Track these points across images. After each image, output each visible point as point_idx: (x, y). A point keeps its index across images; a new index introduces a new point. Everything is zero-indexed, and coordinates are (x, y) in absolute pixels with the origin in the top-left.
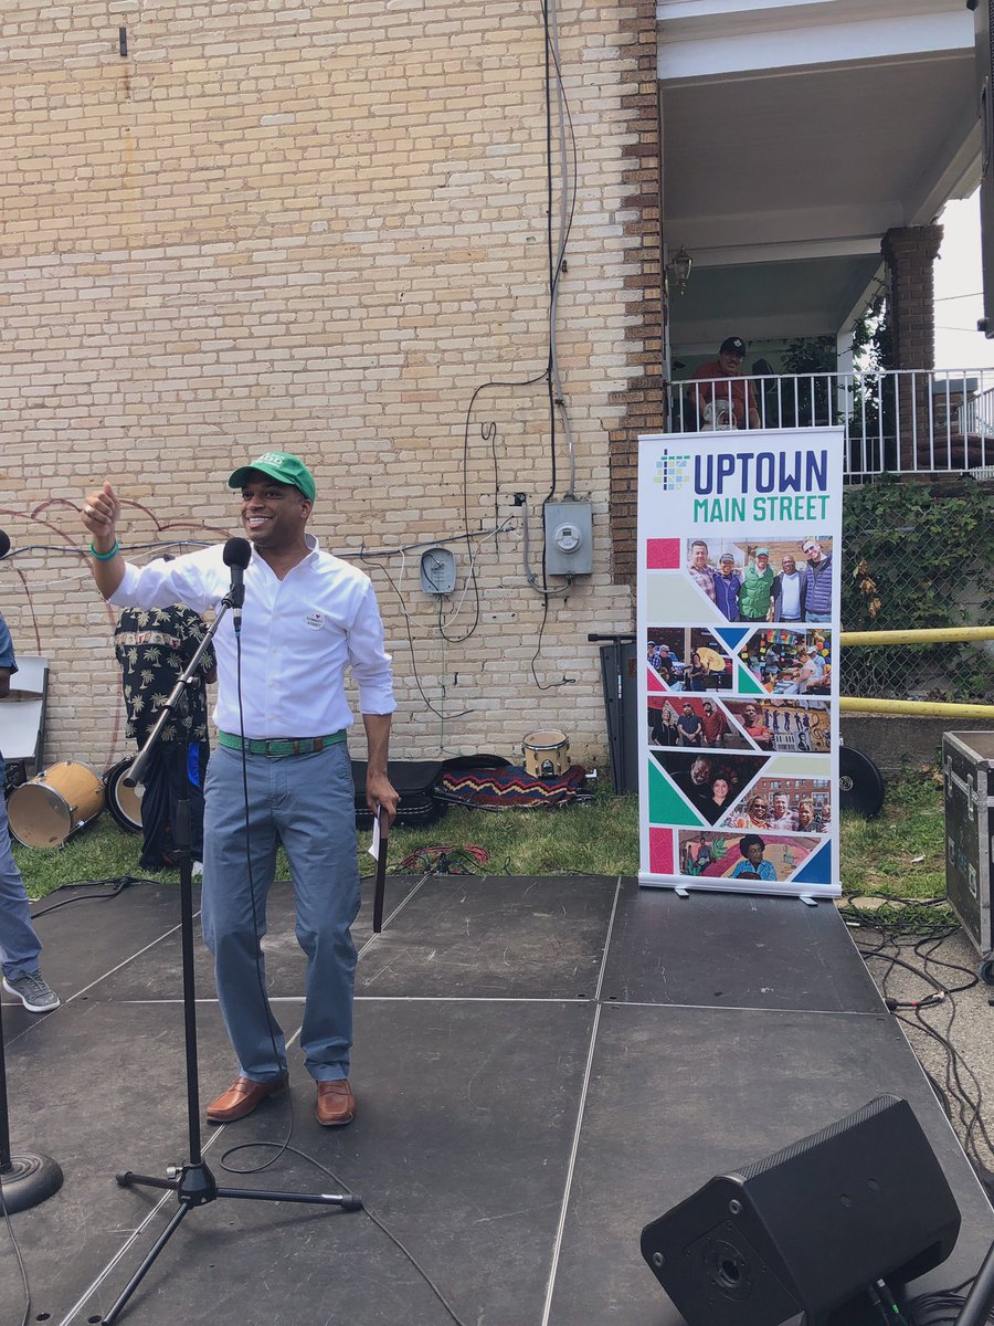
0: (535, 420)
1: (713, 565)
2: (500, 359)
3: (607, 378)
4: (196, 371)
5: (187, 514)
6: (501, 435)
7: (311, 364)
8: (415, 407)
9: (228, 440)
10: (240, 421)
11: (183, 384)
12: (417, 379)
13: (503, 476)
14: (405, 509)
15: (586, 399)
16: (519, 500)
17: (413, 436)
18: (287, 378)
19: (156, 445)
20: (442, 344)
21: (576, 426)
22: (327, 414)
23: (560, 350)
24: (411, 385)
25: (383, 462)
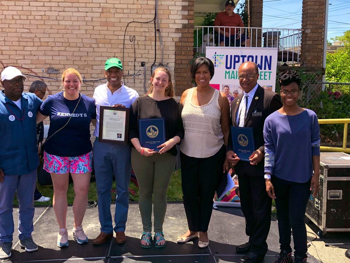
0: (149, 36)
1: (231, 94)
2: (137, 13)
3: (175, 23)
4: (20, 8)
5: (15, 62)
6: (137, 40)
7: (66, 9)
8: (105, 28)
9: (33, 35)
10: (37, 28)
11: (15, 13)
12: (106, 18)
13: (137, 56)
14: (100, 65)
15: (167, 30)
16: (143, 64)
17: (104, 38)
18: (56, 13)
19: (3, 35)
20: (116, 6)
21: (164, 39)
22: (72, 28)
23: (159, 12)
24: (104, 20)
25: (92, 47)
